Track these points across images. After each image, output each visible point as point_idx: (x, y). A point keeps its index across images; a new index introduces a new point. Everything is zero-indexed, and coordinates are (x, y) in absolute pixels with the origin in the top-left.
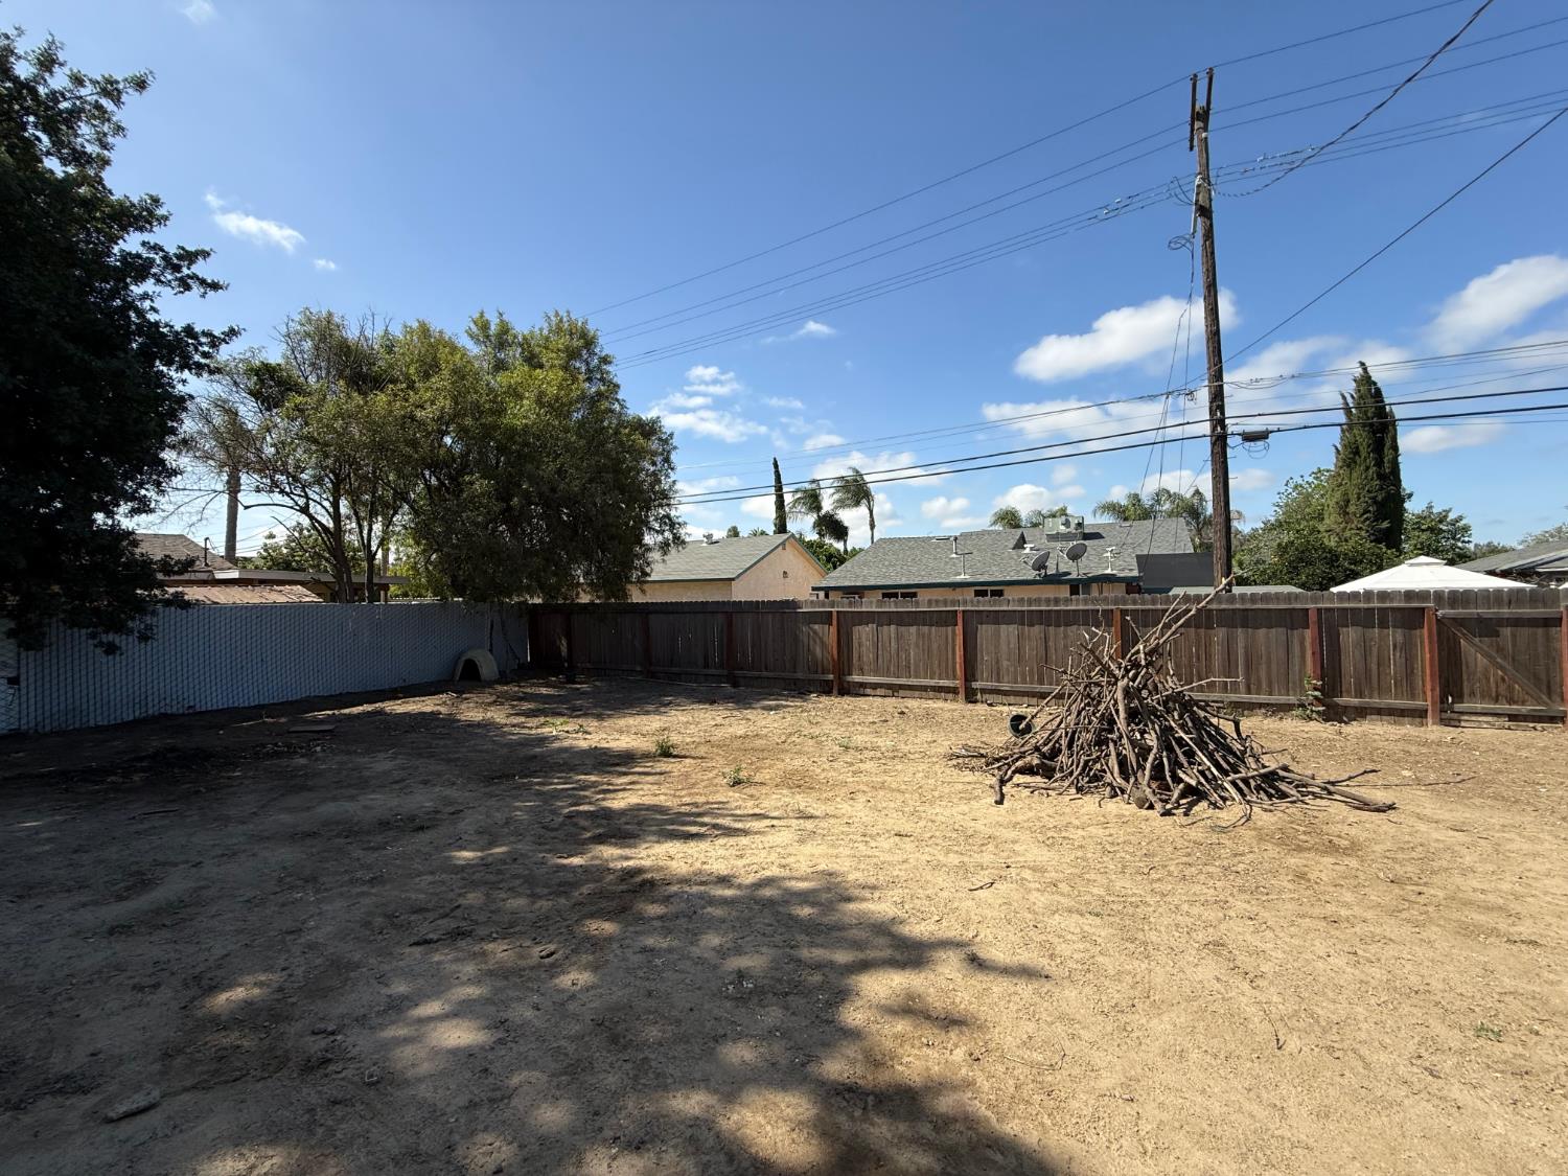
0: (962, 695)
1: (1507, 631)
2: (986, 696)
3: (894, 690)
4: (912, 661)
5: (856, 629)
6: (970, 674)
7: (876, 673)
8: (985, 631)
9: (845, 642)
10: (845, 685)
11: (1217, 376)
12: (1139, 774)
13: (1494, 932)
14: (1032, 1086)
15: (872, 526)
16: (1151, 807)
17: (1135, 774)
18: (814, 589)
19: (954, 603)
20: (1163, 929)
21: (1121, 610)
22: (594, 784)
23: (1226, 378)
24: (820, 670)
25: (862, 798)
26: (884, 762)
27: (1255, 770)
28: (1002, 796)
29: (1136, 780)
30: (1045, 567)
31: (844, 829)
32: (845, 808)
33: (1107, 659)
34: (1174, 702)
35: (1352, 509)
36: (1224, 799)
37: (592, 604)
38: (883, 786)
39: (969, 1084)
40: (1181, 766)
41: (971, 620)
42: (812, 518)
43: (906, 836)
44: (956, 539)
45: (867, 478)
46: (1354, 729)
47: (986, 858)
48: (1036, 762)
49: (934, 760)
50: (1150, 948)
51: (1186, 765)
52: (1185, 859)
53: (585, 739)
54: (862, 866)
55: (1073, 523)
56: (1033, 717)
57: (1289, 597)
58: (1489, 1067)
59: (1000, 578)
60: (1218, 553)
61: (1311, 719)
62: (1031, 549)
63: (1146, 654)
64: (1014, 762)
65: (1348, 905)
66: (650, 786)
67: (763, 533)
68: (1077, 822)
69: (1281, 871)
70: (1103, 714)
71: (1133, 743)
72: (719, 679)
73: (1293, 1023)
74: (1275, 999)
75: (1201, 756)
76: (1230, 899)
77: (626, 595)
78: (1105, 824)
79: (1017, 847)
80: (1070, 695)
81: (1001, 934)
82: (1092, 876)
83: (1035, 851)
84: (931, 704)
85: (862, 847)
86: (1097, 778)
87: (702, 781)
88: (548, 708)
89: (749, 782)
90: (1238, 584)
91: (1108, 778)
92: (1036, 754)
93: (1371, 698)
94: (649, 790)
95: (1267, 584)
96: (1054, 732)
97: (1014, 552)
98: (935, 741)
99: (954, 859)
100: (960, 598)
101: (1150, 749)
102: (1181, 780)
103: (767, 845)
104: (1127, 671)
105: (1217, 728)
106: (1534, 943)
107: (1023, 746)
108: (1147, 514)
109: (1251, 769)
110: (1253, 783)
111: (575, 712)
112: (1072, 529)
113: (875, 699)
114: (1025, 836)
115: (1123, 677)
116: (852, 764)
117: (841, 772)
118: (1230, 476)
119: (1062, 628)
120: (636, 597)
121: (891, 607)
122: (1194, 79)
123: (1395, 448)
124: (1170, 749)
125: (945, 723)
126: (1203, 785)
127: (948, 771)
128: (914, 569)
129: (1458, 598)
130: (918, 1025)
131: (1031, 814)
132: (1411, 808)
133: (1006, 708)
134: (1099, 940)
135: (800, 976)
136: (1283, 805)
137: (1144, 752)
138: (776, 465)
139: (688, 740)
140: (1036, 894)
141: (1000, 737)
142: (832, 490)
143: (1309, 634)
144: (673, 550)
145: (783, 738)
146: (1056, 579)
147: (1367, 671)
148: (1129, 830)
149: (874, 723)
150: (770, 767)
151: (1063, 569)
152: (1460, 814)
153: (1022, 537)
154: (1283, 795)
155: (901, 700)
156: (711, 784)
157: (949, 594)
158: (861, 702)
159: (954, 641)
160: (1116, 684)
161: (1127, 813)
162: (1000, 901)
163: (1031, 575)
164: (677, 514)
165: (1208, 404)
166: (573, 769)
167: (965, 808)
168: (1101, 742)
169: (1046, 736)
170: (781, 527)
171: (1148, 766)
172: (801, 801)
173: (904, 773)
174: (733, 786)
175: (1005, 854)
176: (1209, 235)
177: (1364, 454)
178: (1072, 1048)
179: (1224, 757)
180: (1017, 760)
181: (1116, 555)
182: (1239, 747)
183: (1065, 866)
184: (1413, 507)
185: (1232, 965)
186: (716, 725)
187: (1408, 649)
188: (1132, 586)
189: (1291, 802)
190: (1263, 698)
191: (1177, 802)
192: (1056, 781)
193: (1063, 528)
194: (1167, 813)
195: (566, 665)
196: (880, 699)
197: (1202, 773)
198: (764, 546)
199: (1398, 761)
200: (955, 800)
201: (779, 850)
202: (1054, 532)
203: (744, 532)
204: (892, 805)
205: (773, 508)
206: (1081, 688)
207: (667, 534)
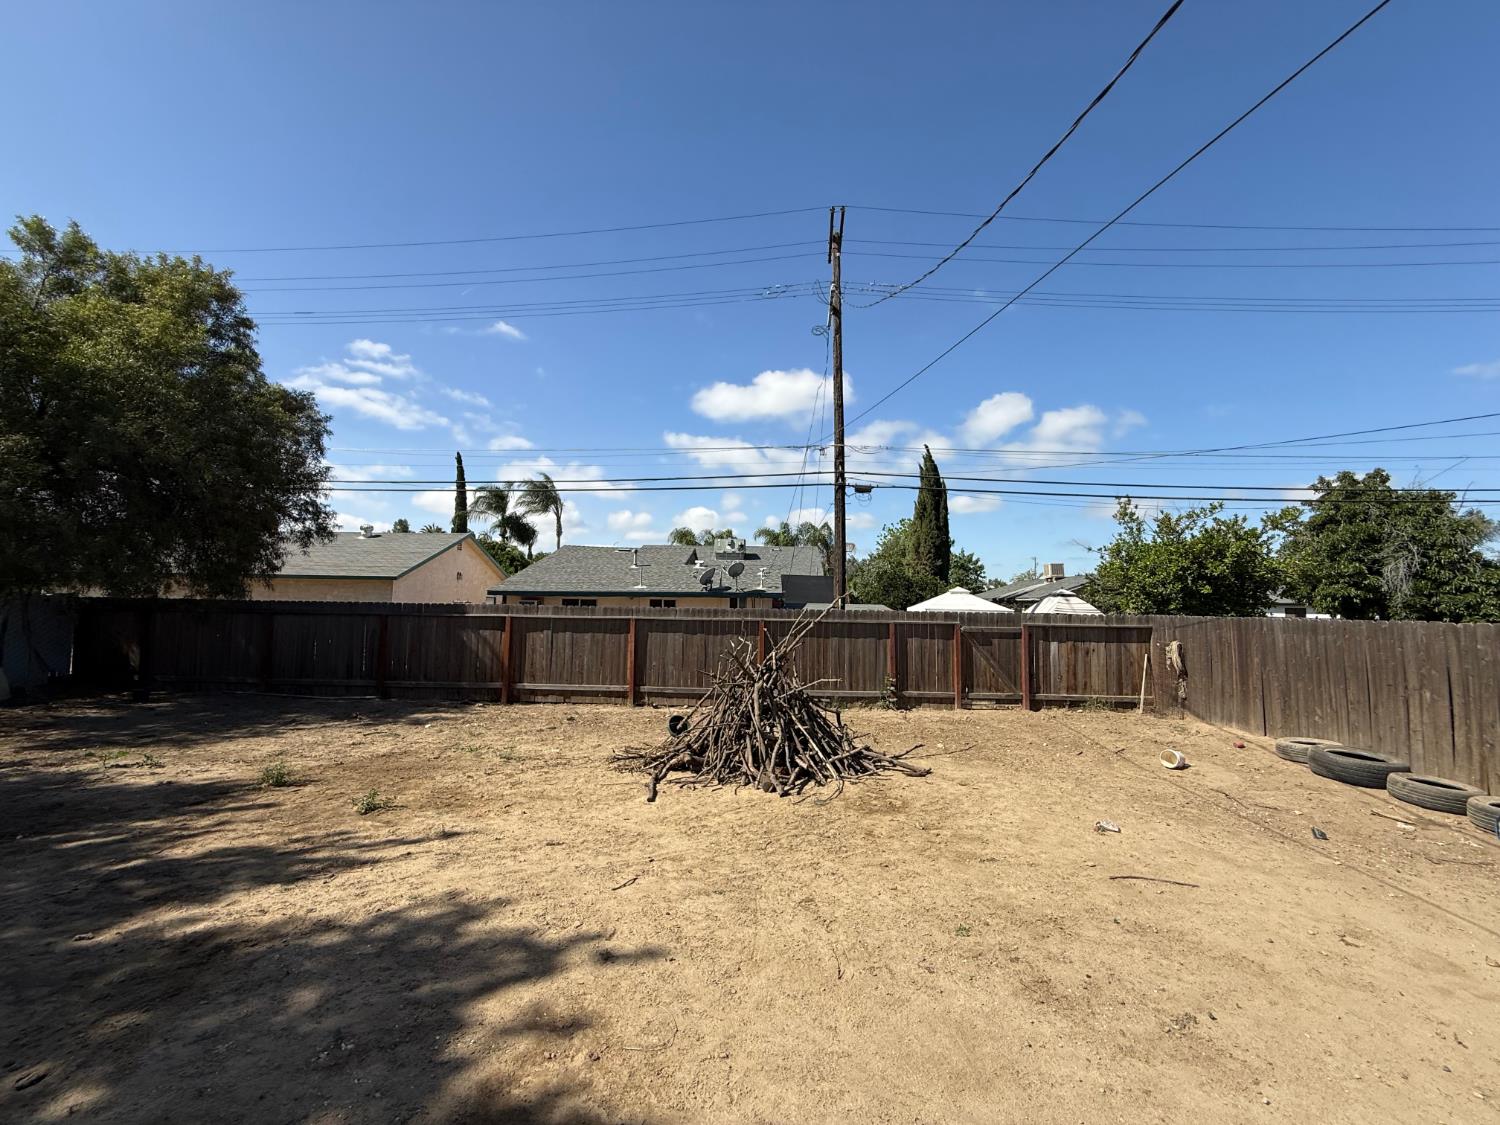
0: (630, 700)
1: (996, 641)
2: (652, 699)
3: (566, 697)
4: (585, 667)
5: (531, 636)
6: (639, 679)
7: (549, 681)
8: (654, 638)
9: (517, 647)
10: (515, 693)
11: (840, 439)
12: (767, 762)
13: (973, 856)
14: (645, 1070)
15: (559, 533)
16: (774, 790)
17: (764, 762)
18: (490, 593)
19: (631, 612)
20: (770, 895)
21: (765, 622)
22: (157, 832)
23: (847, 441)
24: (488, 676)
25: (517, 811)
26: (546, 770)
27: (848, 752)
28: (655, 793)
29: (765, 767)
30: (711, 582)
31: (493, 846)
32: (496, 823)
33: (748, 664)
34: (796, 700)
35: (921, 550)
36: (826, 777)
37: (186, 602)
38: (542, 795)
39: (586, 1086)
40: (798, 753)
41: (644, 627)
42: (494, 518)
43: (559, 844)
44: (636, 552)
45: (558, 486)
46: (914, 714)
47: (634, 855)
48: (687, 758)
49: (597, 764)
50: (758, 914)
51: (801, 751)
52: (794, 832)
53: (153, 774)
54: (508, 883)
55: (737, 544)
56: (688, 718)
57: (879, 614)
58: (961, 956)
59: (673, 589)
60: (837, 577)
61: (889, 708)
62: (701, 565)
63: (776, 660)
64: (668, 760)
65: (895, 852)
66: (246, 825)
67: (439, 530)
68: (715, 811)
69: (858, 831)
70: (743, 712)
71: (763, 735)
72: (365, 690)
73: (852, 955)
74: (842, 938)
75: (813, 744)
76: (821, 860)
77: (243, 592)
78: (737, 810)
79: (662, 841)
80: (718, 696)
81: (636, 927)
82: (722, 858)
83: (678, 842)
84: (603, 709)
85: (509, 862)
86: (735, 769)
87: (326, 811)
88: (90, 737)
89: (387, 806)
90: (851, 602)
91: (744, 768)
92: (688, 752)
93: (924, 690)
94: (245, 830)
95: (869, 603)
96: (704, 729)
97: (686, 567)
98: (600, 745)
99: (602, 861)
100: (634, 607)
101: (776, 740)
102: (797, 765)
103: (397, 877)
104: (763, 674)
105: (825, 719)
106: (993, 860)
107: (677, 744)
108: (792, 542)
109: (846, 751)
110: (846, 762)
111: (139, 740)
112: (736, 549)
113: (546, 706)
114: (671, 829)
115: (759, 679)
116: (511, 776)
117: (500, 785)
118: (847, 517)
119: (719, 637)
120: (258, 593)
121: (568, 614)
122: (833, 210)
123: (946, 509)
124: (791, 739)
125: (612, 727)
126: (812, 767)
127: (609, 774)
128: (594, 577)
129: (973, 618)
130: (542, 1040)
131: (678, 808)
132: (940, 772)
133: (666, 710)
134: (720, 915)
135: (416, 1020)
136: (864, 777)
137: (771, 742)
138: (459, 460)
139: (313, 764)
140: (673, 883)
141: (661, 737)
142: (521, 493)
143: (889, 642)
144: (315, 540)
145: (437, 753)
146: (720, 593)
147: (922, 670)
148: (755, 812)
149: (542, 730)
150: (417, 787)
151: (726, 583)
152: (965, 773)
153: (695, 554)
154: (865, 770)
155: (572, 706)
156: (337, 813)
157: (626, 603)
158: (530, 710)
159: (626, 646)
160: (753, 686)
161: (755, 797)
162: (640, 895)
163: (699, 588)
164: (325, 503)
165: (833, 460)
166: (130, 814)
167: (620, 809)
168: (740, 737)
169: (697, 734)
170: (460, 524)
171: (774, 755)
172: (448, 822)
173: (566, 778)
174: (366, 813)
175: (650, 849)
176: (838, 331)
177: (929, 510)
178: (682, 1023)
179: (828, 744)
180: (672, 758)
181: (767, 574)
182: (839, 734)
183: (701, 852)
184: (955, 550)
185: (815, 916)
186: (353, 744)
187: (945, 653)
188: (777, 601)
189: (870, 775)
190: (860, 693)
191: (793, 783)
192: (703, 775)
193: (729, 548)
194: (785, 794)
195: (136, 678)
196: (551, 707)
197: (812, 757)
198: (437, 544)
199: (936, 737)
200: (611, 803)
201: (413, 880)
202: (722, 552)
203: (415, 526)
204: (549, 814)
205: (453, 504)
206: (727, 690)
207: (308, 523)
